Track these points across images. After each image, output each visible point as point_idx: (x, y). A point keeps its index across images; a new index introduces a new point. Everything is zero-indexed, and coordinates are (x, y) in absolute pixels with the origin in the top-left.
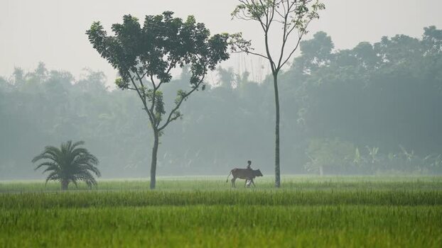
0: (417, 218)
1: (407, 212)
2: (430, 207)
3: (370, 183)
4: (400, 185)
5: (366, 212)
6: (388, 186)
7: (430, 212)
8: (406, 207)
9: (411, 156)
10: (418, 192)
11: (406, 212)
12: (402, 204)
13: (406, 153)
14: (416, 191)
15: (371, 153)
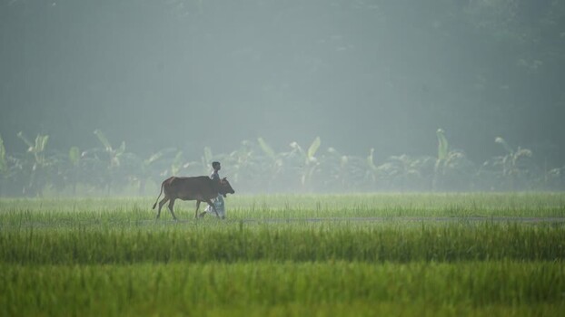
0: (131, 292)
1: (111, 278)
2: (160, 266)
3: (29, 215)
4: (94, 219)
5: (20, 281)
6: (68, 220)
7: (159, 277)
8: (108, 267)
9: (118, 154)
10: (135, 233)
11: (107, 278)
12: (99, 260)
13: (109, 149)
14: (130, 232)
15: (30, 149)
